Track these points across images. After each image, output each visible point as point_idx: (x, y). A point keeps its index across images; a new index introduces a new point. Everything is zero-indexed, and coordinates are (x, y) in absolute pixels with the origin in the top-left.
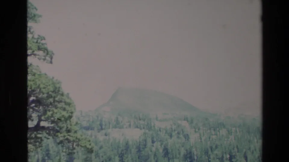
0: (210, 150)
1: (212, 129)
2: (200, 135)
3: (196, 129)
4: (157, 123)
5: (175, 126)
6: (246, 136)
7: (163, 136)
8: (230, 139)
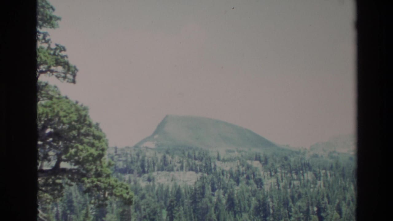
0: (290, 200)
1: (294, 172)
2: (278, 180)
3: (272, 172)
4: (218, 164)
5: (244, 168)
6: (339, 181)
7: (227, 182)
8: (317, 186)
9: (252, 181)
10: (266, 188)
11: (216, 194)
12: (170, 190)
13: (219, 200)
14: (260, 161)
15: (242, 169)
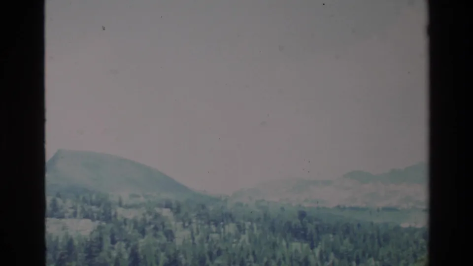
0: (208, 257)
1: (212, 223)
2: (192, 233)
3: (186, 223)
4: (120, 211)
5: (151, 217)
6: (268, 236)
7: (130, 233)
8: (241, 241)
9: (160, 233)
10: (178, 242)
11: (116, 246)
12: (60, 241)
13: (120, 255)
14: (171, 209)
15: (149, 218)
